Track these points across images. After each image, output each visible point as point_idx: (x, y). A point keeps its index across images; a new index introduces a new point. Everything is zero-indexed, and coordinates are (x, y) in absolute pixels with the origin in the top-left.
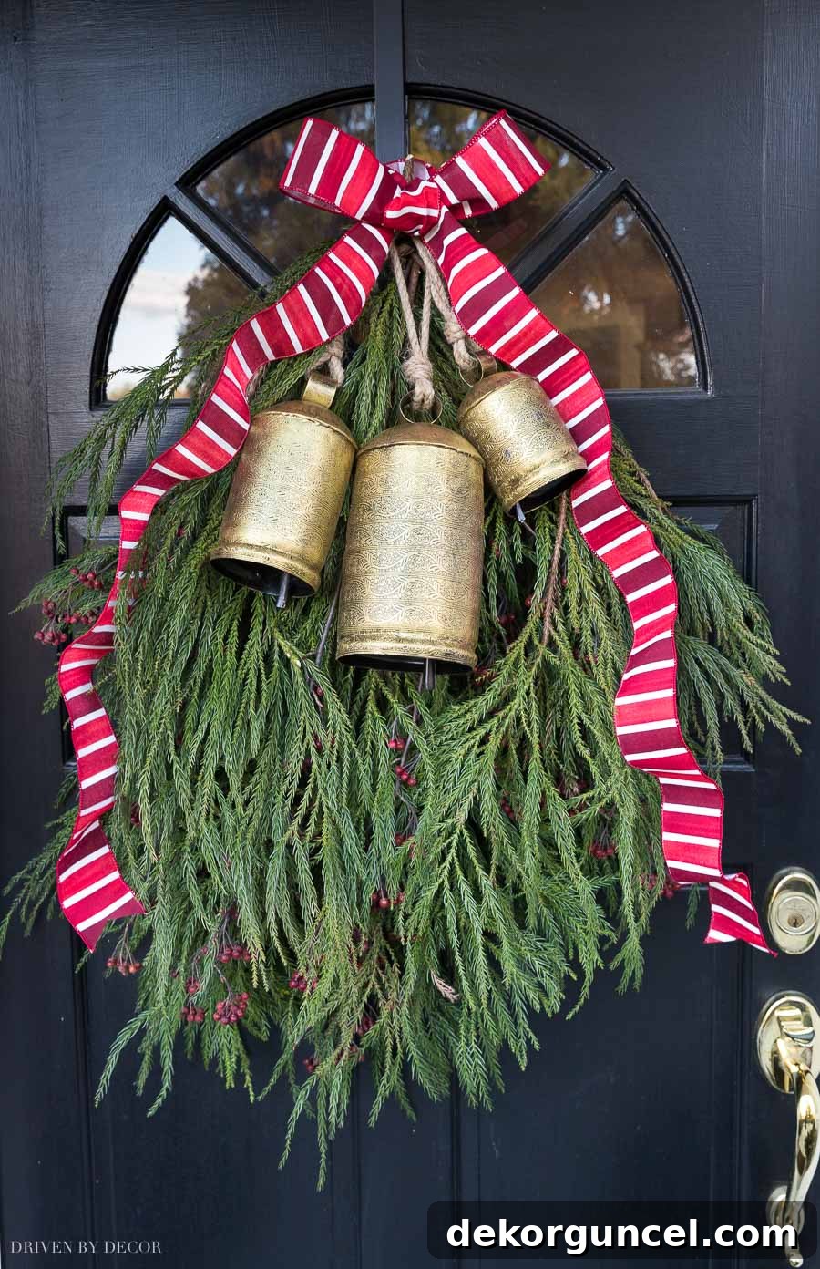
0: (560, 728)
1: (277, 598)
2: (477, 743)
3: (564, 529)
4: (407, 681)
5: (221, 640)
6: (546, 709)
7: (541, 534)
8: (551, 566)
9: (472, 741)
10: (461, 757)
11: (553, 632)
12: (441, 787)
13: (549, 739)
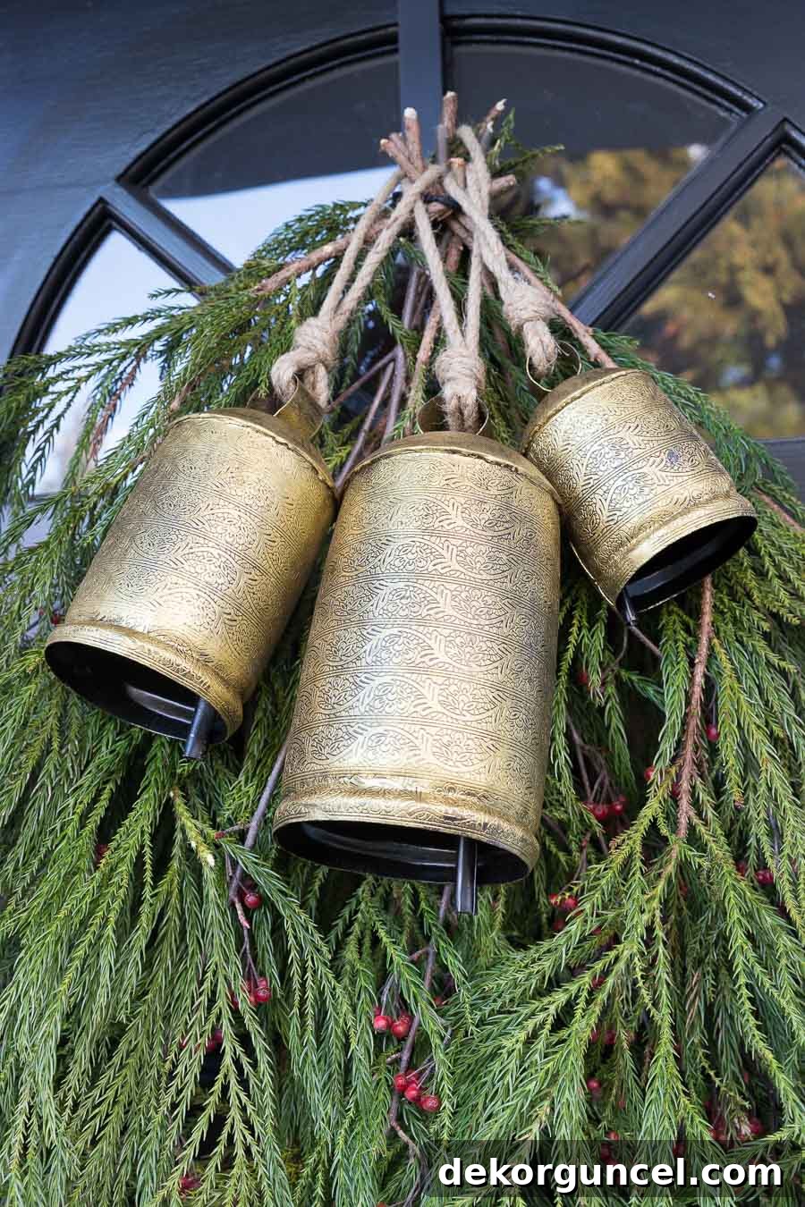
0: (712, 1005)
1: (185, 744)
2: (550, 1019)
3: (710, 640)
4: (423, 905)
5: (76, 818)
6: (685, 969)
7: (670, 651)
8: (688, 703)
9: (542, 1016)
10: (519, 1046)
11: (696, 820)
12: (480, 1107)
13: (693, 1026)
